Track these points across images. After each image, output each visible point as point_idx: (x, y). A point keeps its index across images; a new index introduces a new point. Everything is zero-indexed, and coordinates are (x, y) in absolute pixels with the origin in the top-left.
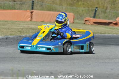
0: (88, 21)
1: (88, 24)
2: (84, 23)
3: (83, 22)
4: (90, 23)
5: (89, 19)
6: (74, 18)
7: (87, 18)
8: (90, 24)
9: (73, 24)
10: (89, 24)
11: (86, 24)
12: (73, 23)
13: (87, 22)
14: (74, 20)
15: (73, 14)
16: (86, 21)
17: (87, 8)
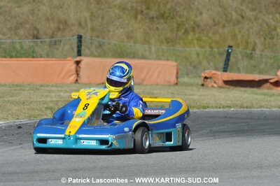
0: (210, 78)
1: (210, 86)
2: (203, 85)
3: (200, 81)
4: (215, 83)
5: (214, 74)
6: (177, 73)
7: (207, 71)
8: (215, 85)
9: (177, 87)
10: (213, 86)
11: (207, 86)
12: (177, 84)
13: (209, 80)
14: (177, 78)
15: (175, 64)
16: (206, 78)
17: (208, 49)
